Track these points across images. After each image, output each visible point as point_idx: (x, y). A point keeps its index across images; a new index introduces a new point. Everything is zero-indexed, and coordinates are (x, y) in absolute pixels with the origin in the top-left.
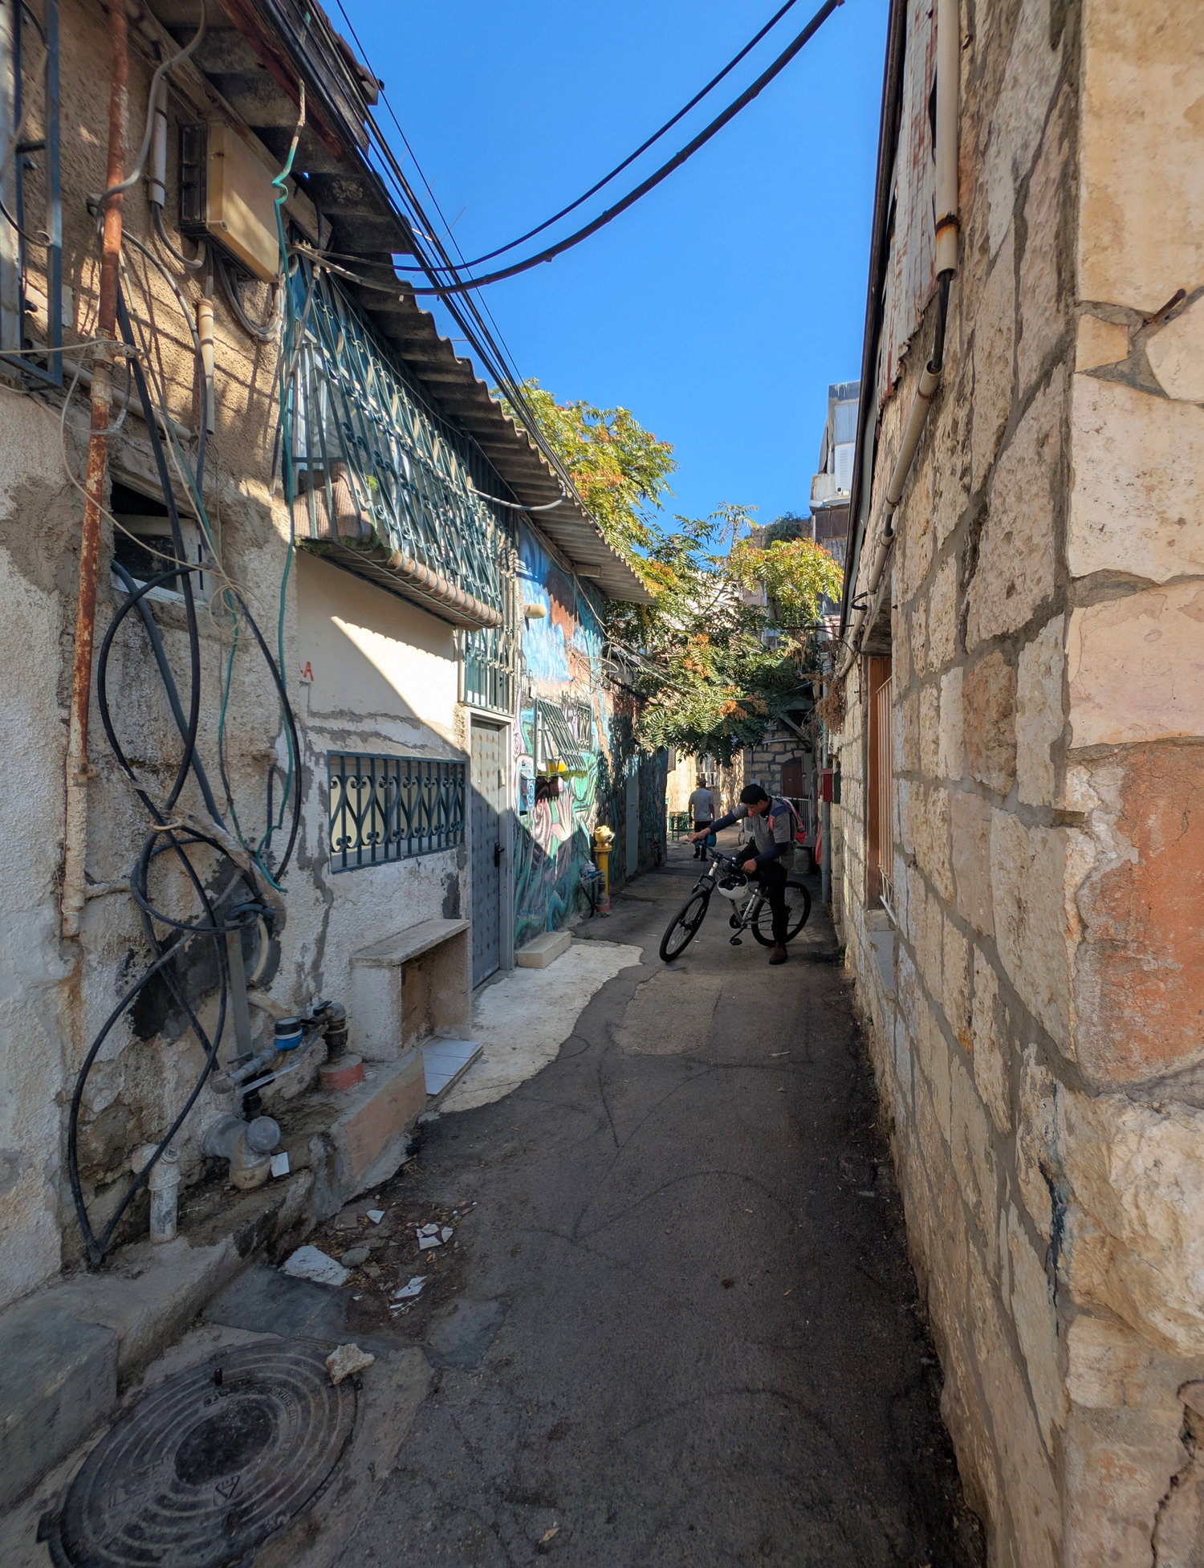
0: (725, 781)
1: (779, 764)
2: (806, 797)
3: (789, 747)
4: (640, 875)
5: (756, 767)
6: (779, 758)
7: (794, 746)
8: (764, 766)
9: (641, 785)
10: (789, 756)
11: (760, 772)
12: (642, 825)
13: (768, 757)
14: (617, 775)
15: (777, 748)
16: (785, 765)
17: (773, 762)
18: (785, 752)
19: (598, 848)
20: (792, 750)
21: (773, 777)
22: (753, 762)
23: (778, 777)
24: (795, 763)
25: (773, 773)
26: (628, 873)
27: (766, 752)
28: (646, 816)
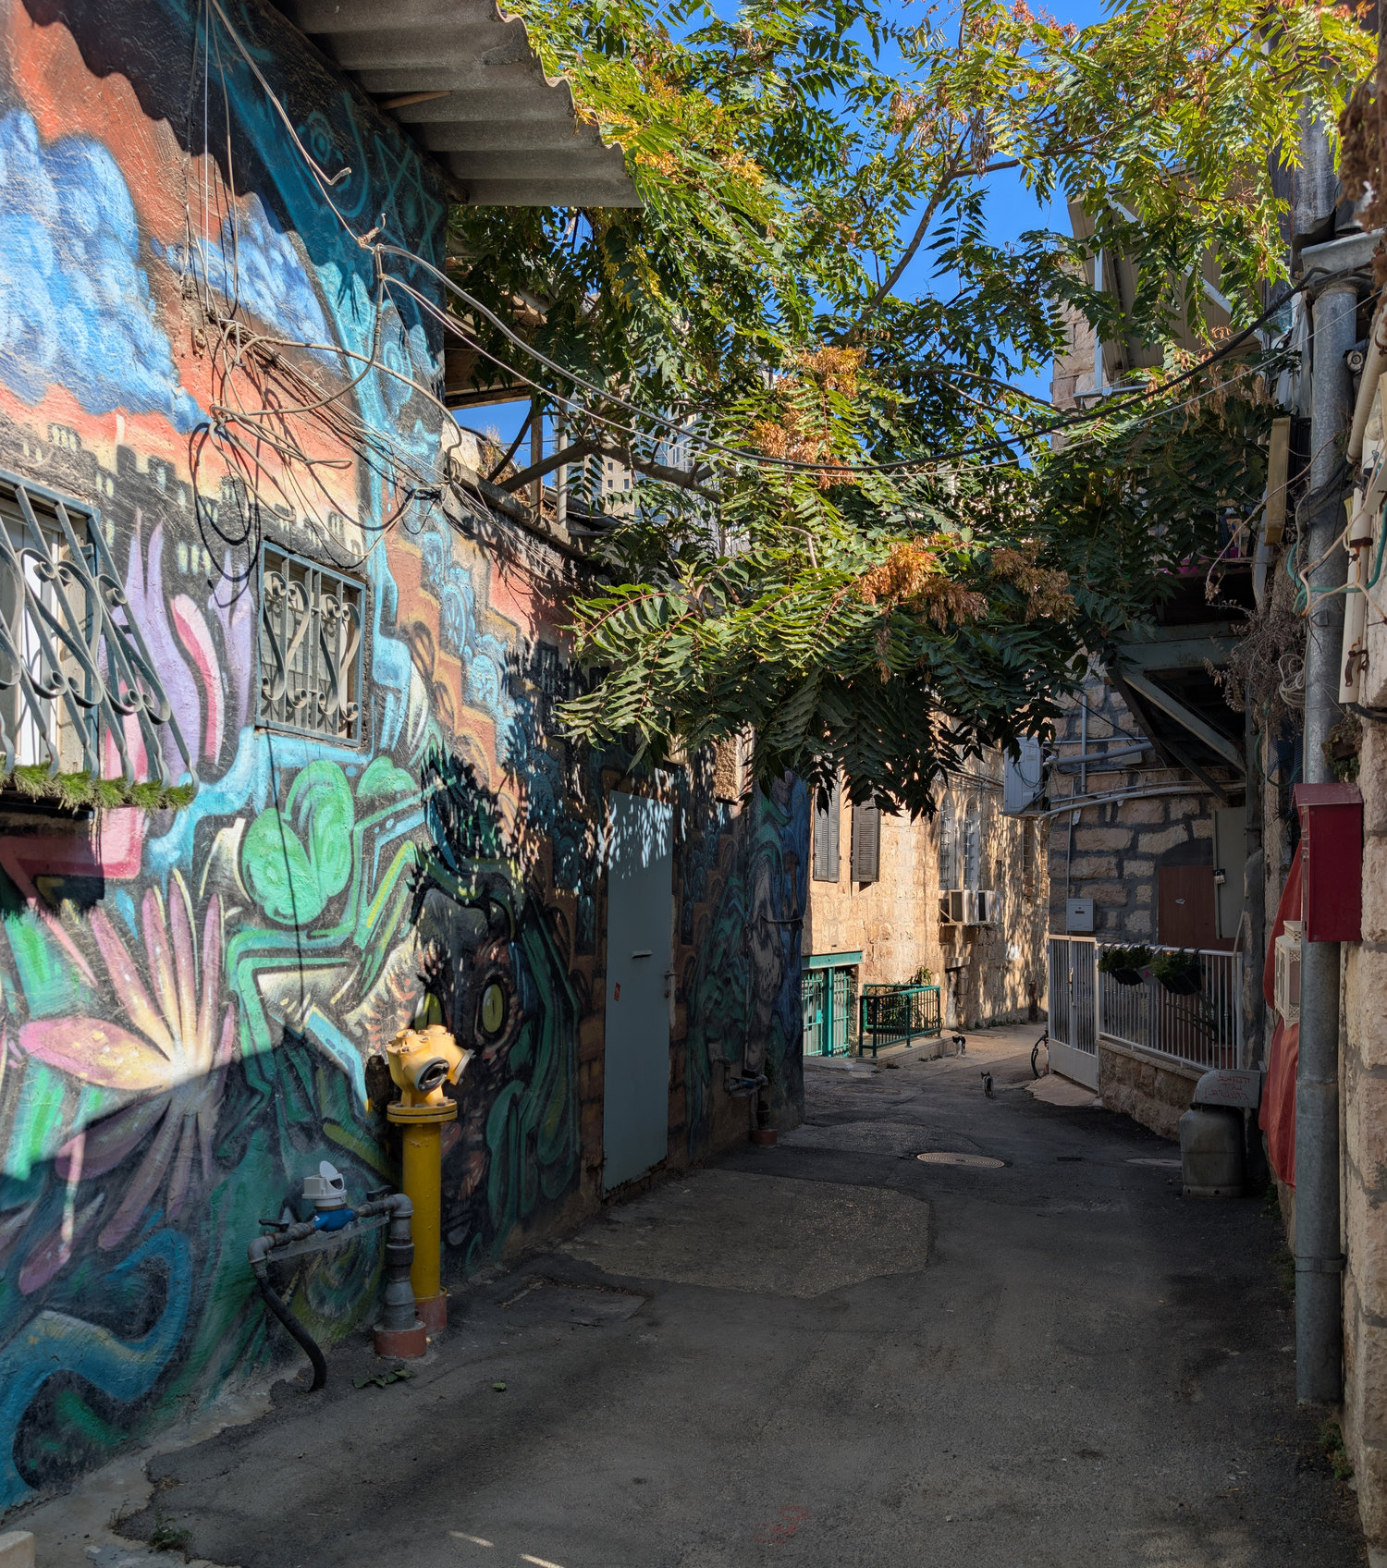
0: (1017, 914)
1: (1147, 857)
2: (1227, 944)
3: (1177, 810)
4: (677, 1174)
5: (1084, 868)
6: (1147, 843)
7: (1191, 806)
8: (1105, 865)
9: (684, 901)
10: (1177, 835)
11: (1092, 879)
12: (690, 1021)
13: (1118, 839)
14: (552, 854)
15: (1144, 813)
16: (1165, 861)
17: (1131, 852)
18: (1166, 824)
19: (399, 1111)
20: (1187, 820)
21: (1130, 893)
22: (1074, 854)
23: (1144, 893)
24: (1195, 855)
25: (1129, 884)
26: (611, 1178)
27: (1112, 824)
28: (707, 992)
